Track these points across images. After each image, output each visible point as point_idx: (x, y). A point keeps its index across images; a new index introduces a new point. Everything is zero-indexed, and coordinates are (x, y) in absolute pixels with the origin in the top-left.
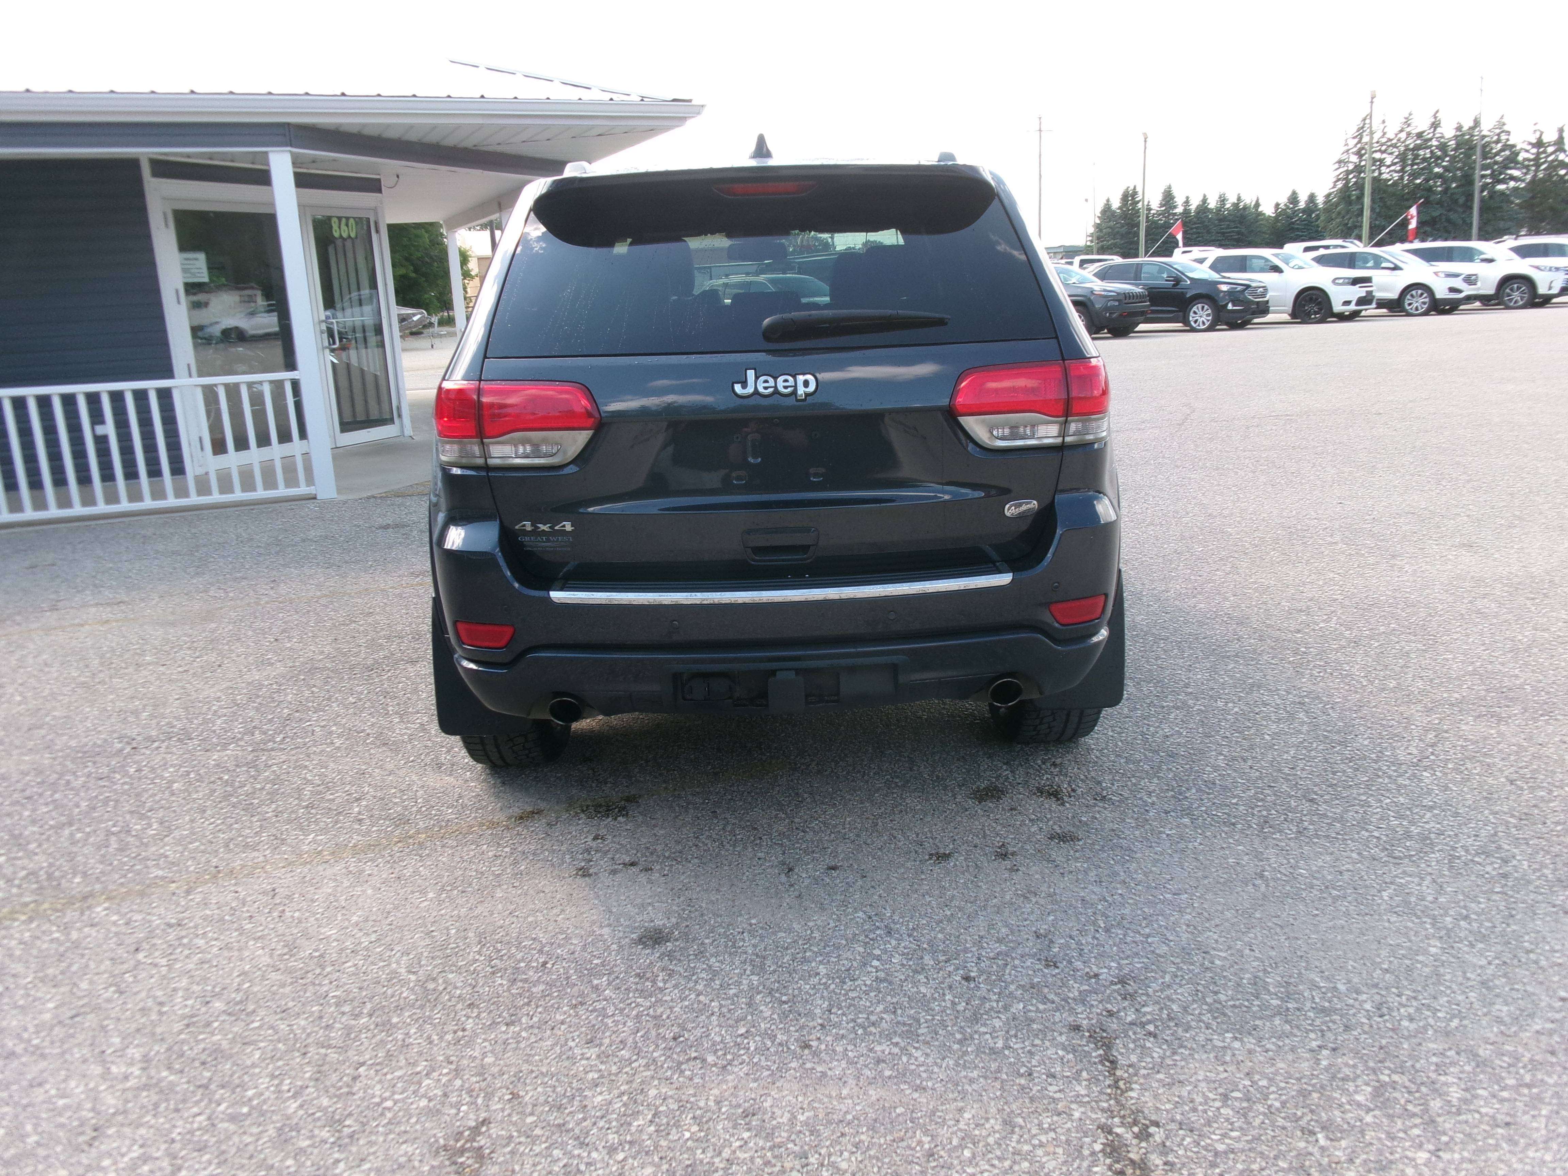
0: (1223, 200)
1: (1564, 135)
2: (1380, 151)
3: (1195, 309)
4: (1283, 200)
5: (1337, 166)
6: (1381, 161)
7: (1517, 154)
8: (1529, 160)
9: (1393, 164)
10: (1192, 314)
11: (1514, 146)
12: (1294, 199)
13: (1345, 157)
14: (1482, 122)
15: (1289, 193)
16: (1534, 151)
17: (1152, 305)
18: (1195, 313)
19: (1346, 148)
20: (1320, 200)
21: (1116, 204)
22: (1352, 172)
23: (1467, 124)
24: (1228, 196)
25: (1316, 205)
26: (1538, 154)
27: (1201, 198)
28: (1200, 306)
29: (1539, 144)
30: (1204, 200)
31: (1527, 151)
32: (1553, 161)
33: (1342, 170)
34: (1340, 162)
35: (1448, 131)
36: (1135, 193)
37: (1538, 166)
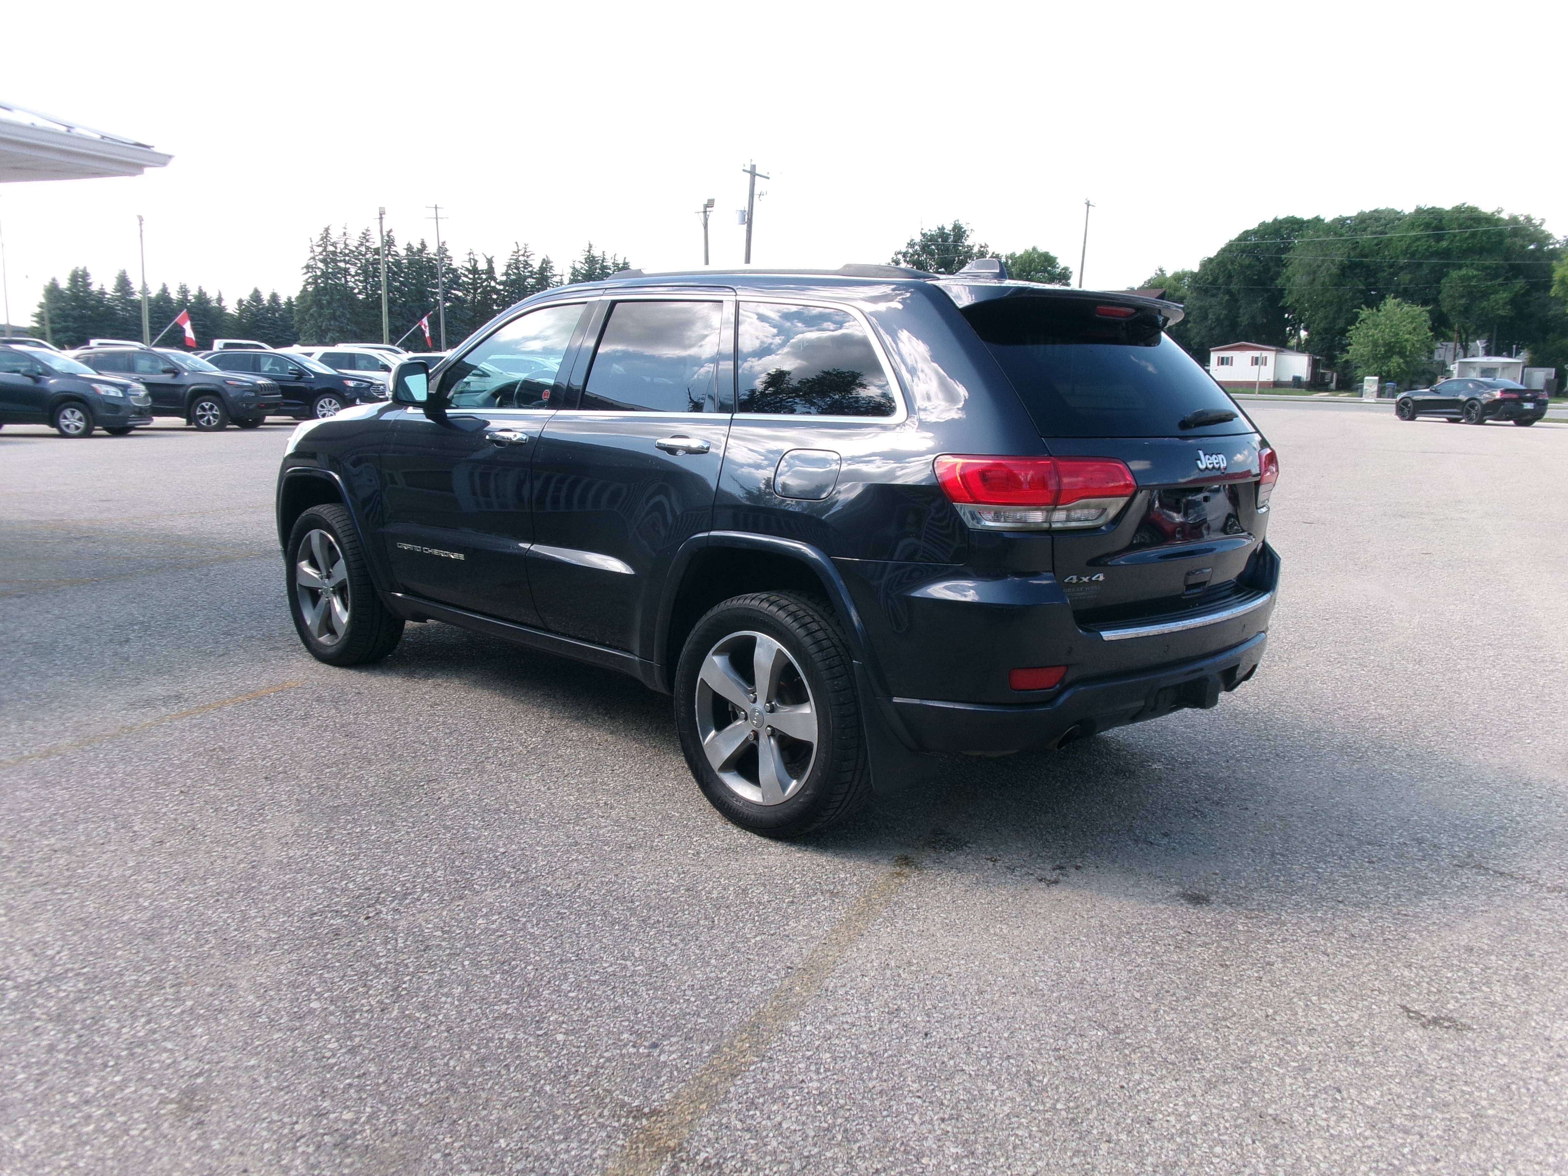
0: (184, 291)
1: (494, 265)
2: (344, 261)
3: (322, 402)
4: (246, 297)
5: (305, 270)
6: (346, 270)
7: (459, 278)
8: (469, 284)
9: (357, 274)
10: (319, 408)
11: (455, 270)
12: (256, 296)
13: (312, 262)
14: (427, 244)
15: (251, 292)
16: (471, 276)
17: (283, 398)
18: (322, 407)
19: (312, 255)
20: (283, 300)
21: (64, 284)
22: (320, 277)
23: (416, 245)
24: (189, 287)
25: (278, 304)
26: (474, 279)
27: (161, 287)
28: (327, 400)
29: (474, 271)
30: (165, 290)
31: (466, 276)
32: (487, 286)
33: (310, 274)
34: (308, 267)
35: (400, 249)
36: (85, 275)
37: (475, 289)
